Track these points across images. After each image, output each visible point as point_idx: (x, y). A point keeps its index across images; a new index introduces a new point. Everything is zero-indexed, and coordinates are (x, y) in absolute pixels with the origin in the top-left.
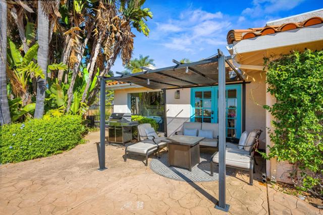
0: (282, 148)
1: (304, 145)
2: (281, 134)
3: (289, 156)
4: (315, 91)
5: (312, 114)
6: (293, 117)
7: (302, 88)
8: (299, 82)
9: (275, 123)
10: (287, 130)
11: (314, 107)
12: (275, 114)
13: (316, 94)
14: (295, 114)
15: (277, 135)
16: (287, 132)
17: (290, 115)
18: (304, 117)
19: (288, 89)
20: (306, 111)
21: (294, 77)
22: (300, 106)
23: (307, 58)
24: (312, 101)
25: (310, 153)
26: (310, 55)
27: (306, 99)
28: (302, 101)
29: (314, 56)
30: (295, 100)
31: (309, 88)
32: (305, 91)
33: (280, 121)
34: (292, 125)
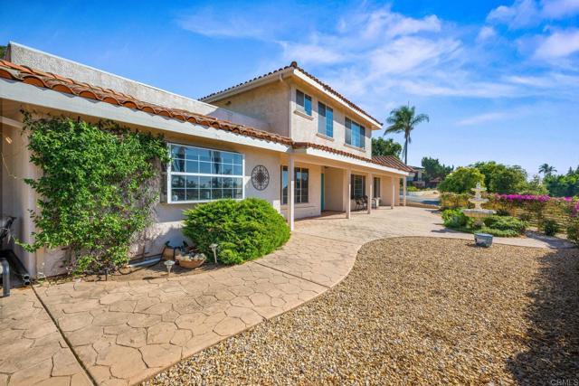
0: (53, 232)
1: (79, 223)
2: (50, 215)
3: (64, 239)
4: (89, 167)
5: (85, 191)
6: (66, 194)
7: (76, 162)
8: (73, 154)
9: (41, 203)
10: (58, 210)
11: (89, 182)
12: (42, 191)
13: (91, 170)
14: (69, 191)
15: (45, 218)
16: (59, 212)
17: (62, 192)
18: (77, 193)
19: (61, 161)
20: (79, 187)
21: (67, 147)
22: (74, 181)
23: (82, 130)
24: (86, 177)
25: (85, 230)
26: (85, 128)
27: (81, 174)
28: (77, 176)
29: (88, 130)
30: (68, 174)
31: (84, 162)
32: (80, 166)
33: (49, 200)
34: (66, 203)
